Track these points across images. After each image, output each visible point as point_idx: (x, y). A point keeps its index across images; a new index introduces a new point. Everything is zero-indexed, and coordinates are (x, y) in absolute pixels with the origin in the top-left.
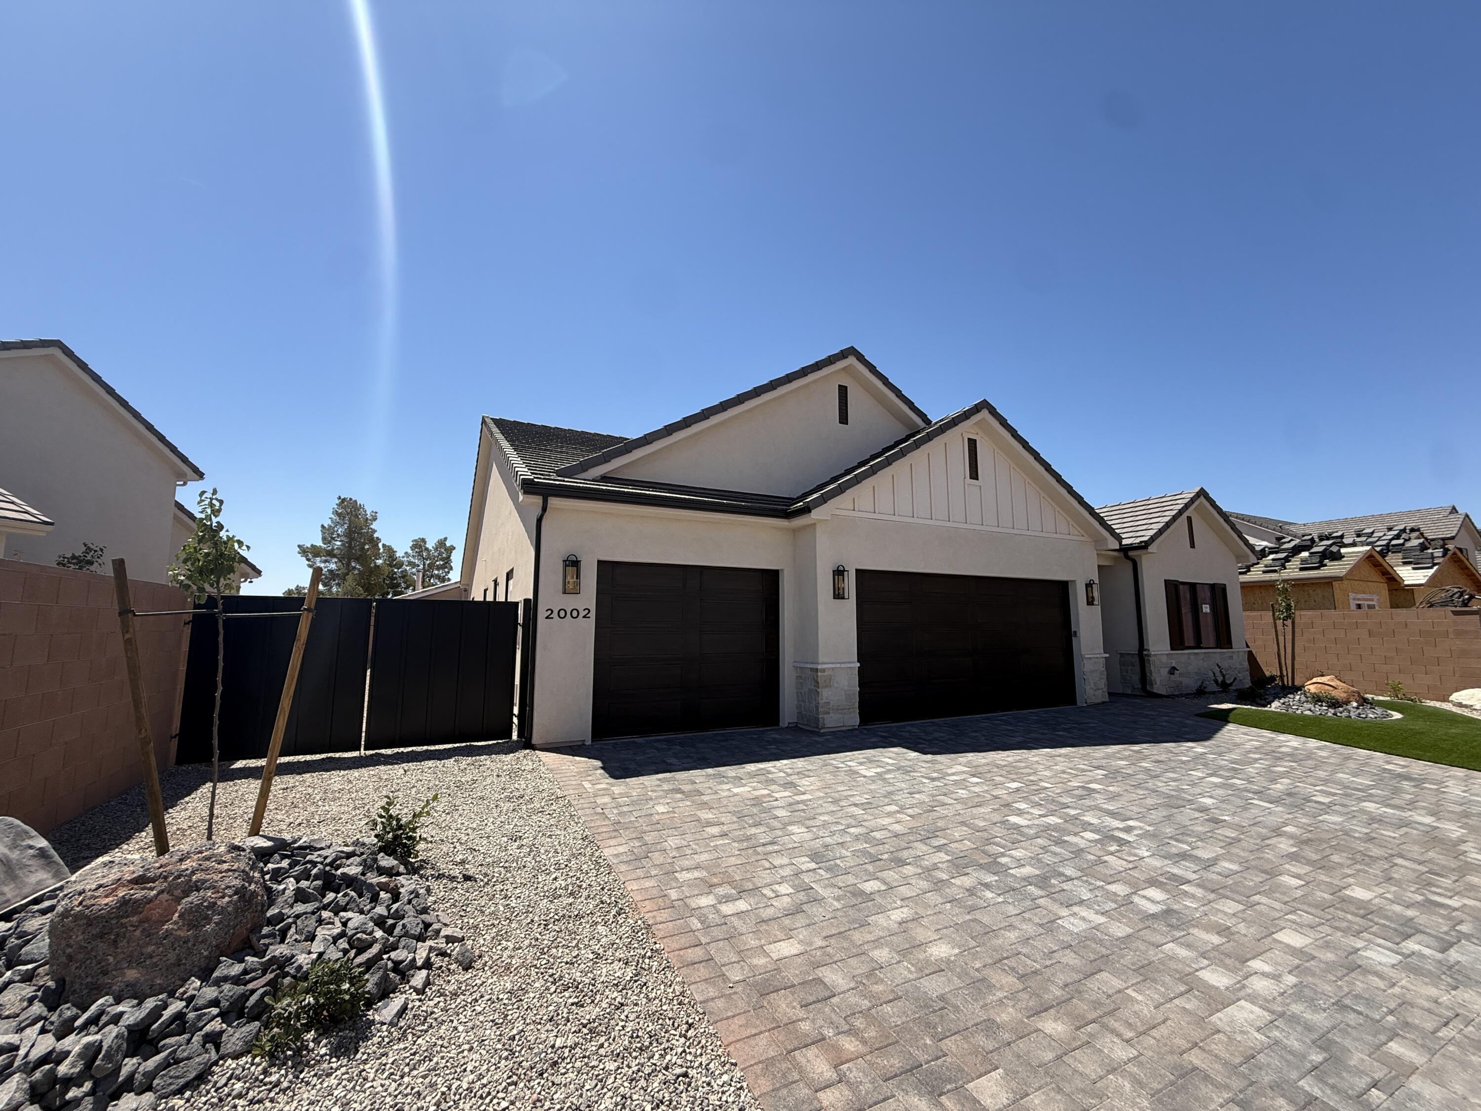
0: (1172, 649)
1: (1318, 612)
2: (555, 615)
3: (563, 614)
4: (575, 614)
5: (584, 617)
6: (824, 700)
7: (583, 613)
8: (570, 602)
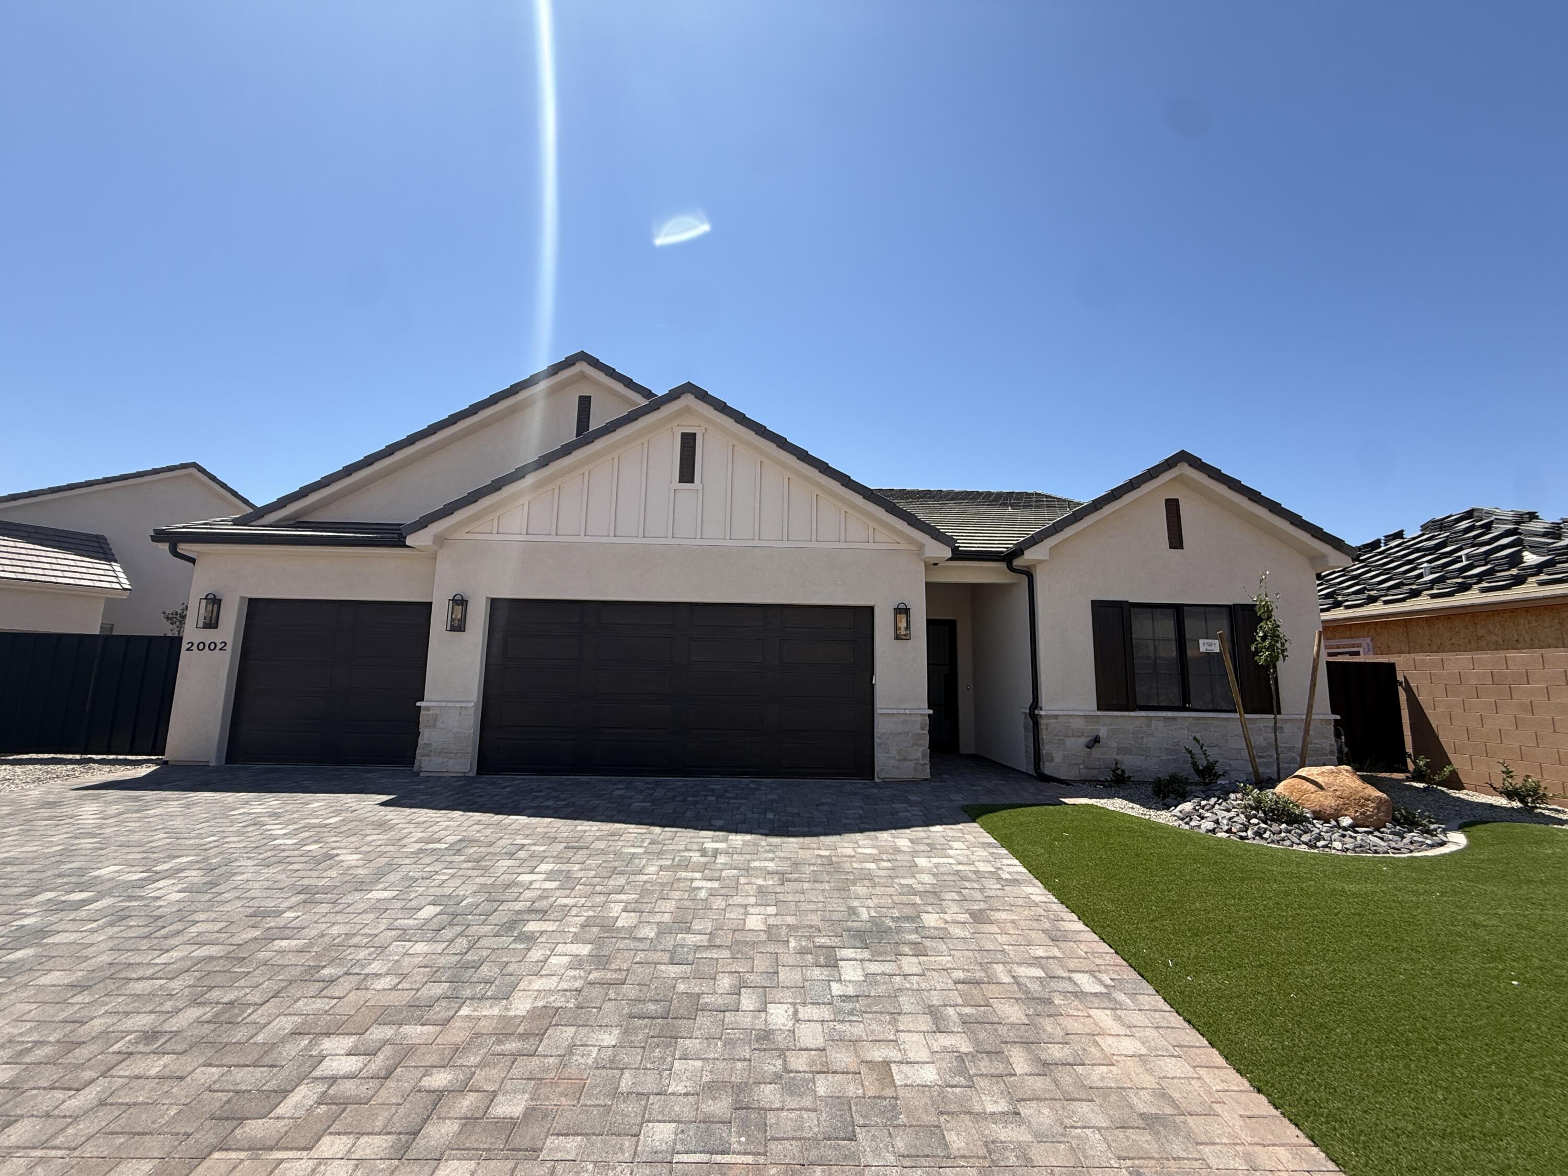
0: (1099, 709)
1: (1537, 653)
2: (195, 647)
3: (202, 646)
4: (212, 646)
5: (221, 649)
6: (425, 741)
7: (219, 646)
8: (210, 636)
